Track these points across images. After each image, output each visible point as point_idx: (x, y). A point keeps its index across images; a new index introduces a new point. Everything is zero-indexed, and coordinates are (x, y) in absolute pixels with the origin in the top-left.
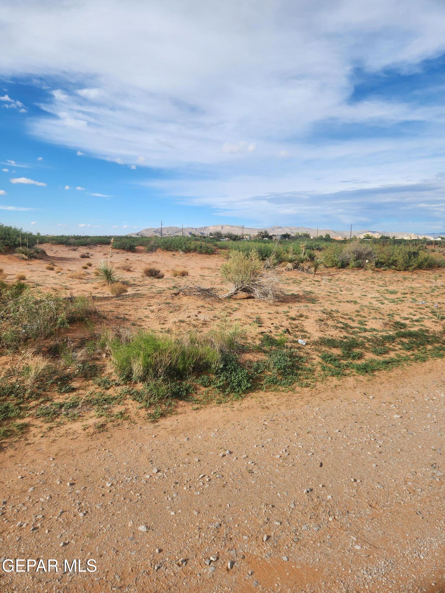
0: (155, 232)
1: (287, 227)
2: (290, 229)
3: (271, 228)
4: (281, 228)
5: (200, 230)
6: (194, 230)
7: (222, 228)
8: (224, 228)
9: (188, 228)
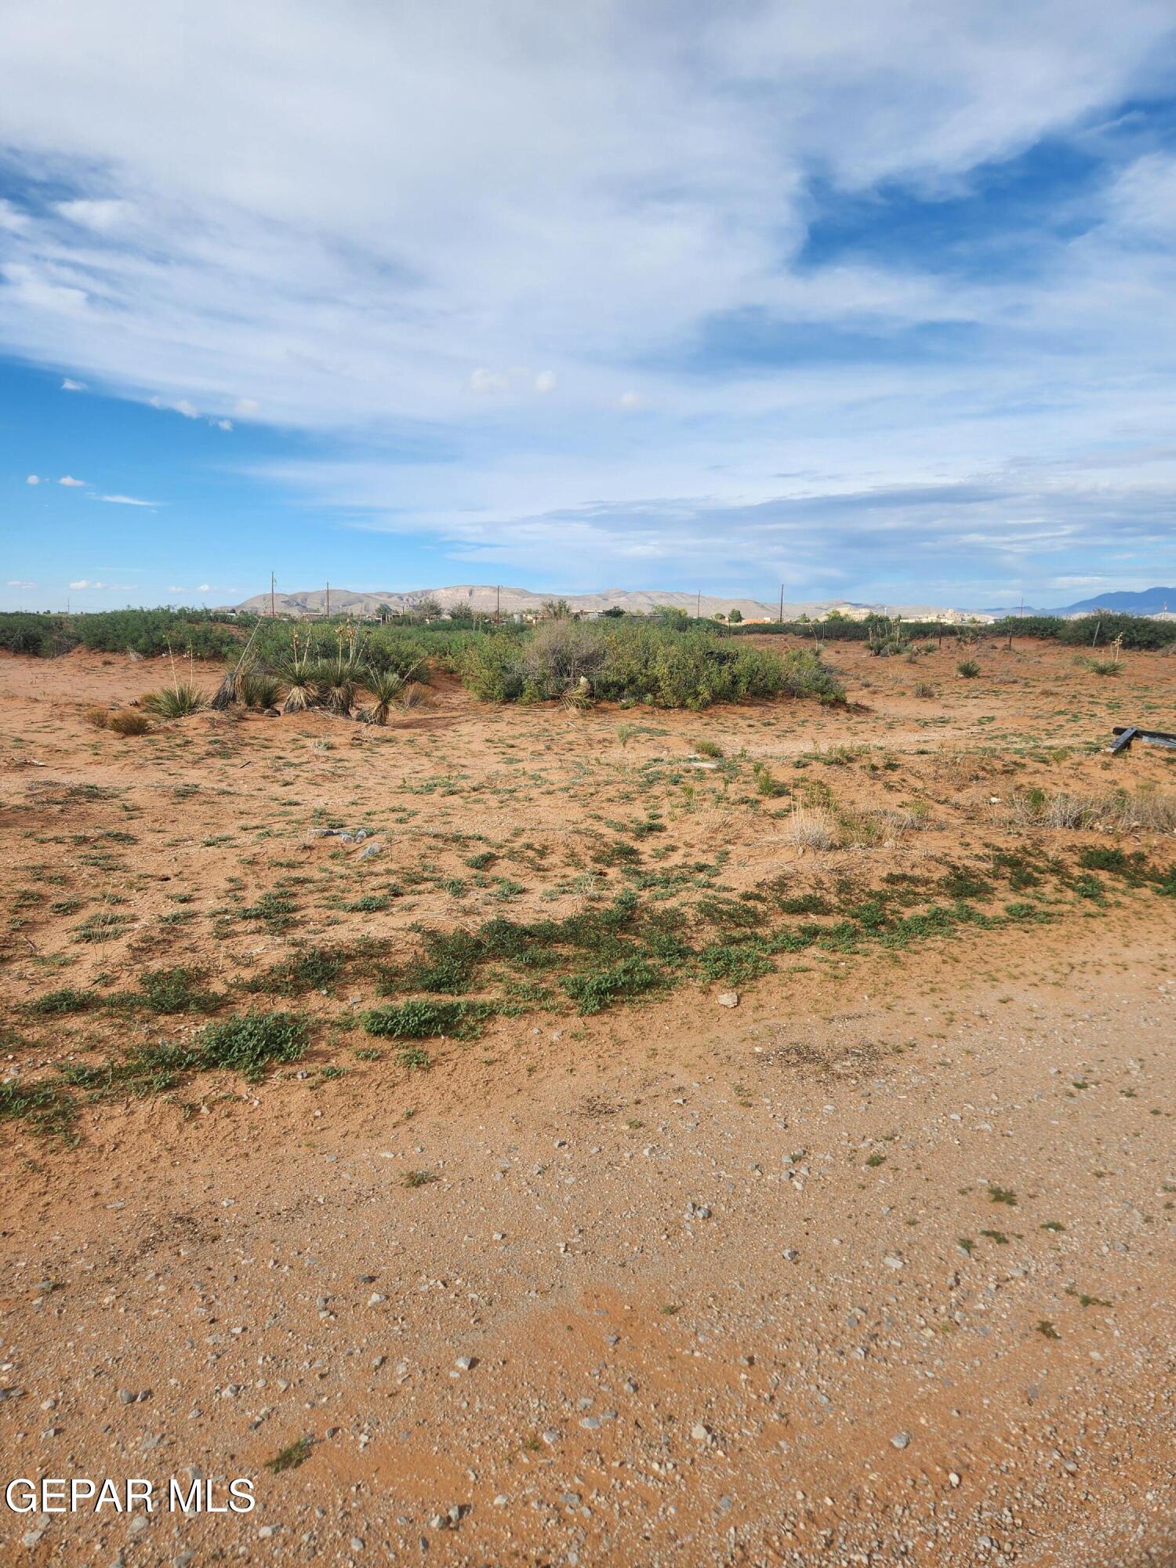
0: (288, 603)
1: (641, 593)
2: (650, 598)
3: (599, 596)
4: (625, 593)
5: (410, 599)
6: (395, 599)
7: (471, 593)
8: (476, 593)
9: (380, 594)
